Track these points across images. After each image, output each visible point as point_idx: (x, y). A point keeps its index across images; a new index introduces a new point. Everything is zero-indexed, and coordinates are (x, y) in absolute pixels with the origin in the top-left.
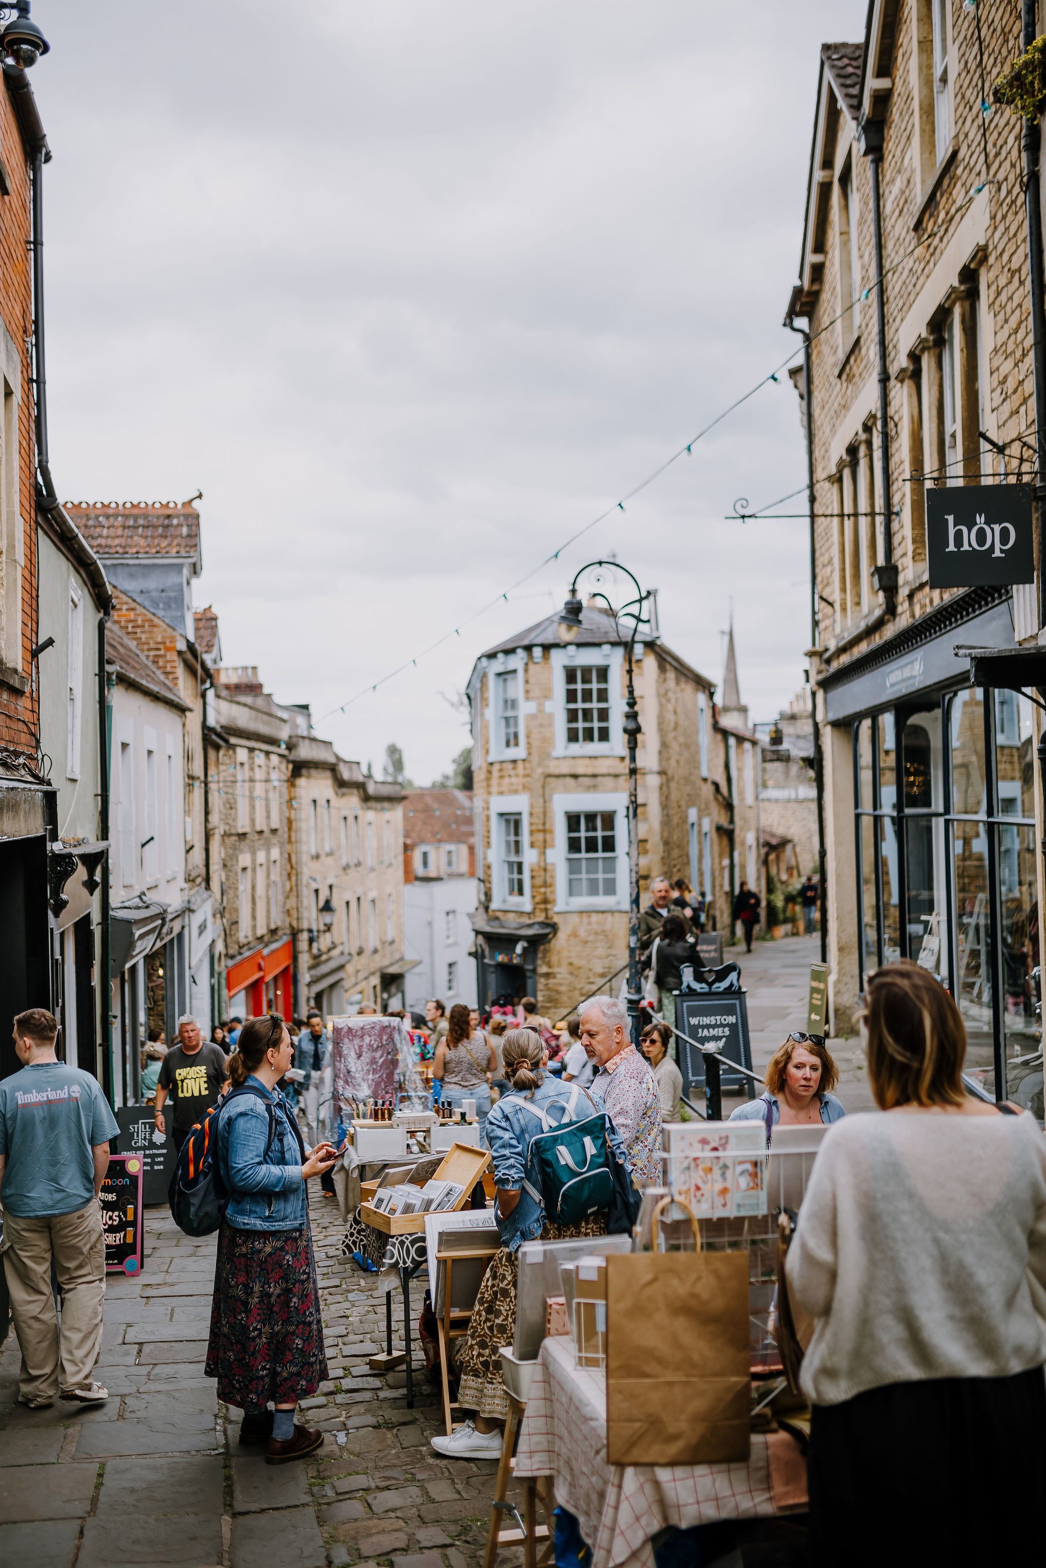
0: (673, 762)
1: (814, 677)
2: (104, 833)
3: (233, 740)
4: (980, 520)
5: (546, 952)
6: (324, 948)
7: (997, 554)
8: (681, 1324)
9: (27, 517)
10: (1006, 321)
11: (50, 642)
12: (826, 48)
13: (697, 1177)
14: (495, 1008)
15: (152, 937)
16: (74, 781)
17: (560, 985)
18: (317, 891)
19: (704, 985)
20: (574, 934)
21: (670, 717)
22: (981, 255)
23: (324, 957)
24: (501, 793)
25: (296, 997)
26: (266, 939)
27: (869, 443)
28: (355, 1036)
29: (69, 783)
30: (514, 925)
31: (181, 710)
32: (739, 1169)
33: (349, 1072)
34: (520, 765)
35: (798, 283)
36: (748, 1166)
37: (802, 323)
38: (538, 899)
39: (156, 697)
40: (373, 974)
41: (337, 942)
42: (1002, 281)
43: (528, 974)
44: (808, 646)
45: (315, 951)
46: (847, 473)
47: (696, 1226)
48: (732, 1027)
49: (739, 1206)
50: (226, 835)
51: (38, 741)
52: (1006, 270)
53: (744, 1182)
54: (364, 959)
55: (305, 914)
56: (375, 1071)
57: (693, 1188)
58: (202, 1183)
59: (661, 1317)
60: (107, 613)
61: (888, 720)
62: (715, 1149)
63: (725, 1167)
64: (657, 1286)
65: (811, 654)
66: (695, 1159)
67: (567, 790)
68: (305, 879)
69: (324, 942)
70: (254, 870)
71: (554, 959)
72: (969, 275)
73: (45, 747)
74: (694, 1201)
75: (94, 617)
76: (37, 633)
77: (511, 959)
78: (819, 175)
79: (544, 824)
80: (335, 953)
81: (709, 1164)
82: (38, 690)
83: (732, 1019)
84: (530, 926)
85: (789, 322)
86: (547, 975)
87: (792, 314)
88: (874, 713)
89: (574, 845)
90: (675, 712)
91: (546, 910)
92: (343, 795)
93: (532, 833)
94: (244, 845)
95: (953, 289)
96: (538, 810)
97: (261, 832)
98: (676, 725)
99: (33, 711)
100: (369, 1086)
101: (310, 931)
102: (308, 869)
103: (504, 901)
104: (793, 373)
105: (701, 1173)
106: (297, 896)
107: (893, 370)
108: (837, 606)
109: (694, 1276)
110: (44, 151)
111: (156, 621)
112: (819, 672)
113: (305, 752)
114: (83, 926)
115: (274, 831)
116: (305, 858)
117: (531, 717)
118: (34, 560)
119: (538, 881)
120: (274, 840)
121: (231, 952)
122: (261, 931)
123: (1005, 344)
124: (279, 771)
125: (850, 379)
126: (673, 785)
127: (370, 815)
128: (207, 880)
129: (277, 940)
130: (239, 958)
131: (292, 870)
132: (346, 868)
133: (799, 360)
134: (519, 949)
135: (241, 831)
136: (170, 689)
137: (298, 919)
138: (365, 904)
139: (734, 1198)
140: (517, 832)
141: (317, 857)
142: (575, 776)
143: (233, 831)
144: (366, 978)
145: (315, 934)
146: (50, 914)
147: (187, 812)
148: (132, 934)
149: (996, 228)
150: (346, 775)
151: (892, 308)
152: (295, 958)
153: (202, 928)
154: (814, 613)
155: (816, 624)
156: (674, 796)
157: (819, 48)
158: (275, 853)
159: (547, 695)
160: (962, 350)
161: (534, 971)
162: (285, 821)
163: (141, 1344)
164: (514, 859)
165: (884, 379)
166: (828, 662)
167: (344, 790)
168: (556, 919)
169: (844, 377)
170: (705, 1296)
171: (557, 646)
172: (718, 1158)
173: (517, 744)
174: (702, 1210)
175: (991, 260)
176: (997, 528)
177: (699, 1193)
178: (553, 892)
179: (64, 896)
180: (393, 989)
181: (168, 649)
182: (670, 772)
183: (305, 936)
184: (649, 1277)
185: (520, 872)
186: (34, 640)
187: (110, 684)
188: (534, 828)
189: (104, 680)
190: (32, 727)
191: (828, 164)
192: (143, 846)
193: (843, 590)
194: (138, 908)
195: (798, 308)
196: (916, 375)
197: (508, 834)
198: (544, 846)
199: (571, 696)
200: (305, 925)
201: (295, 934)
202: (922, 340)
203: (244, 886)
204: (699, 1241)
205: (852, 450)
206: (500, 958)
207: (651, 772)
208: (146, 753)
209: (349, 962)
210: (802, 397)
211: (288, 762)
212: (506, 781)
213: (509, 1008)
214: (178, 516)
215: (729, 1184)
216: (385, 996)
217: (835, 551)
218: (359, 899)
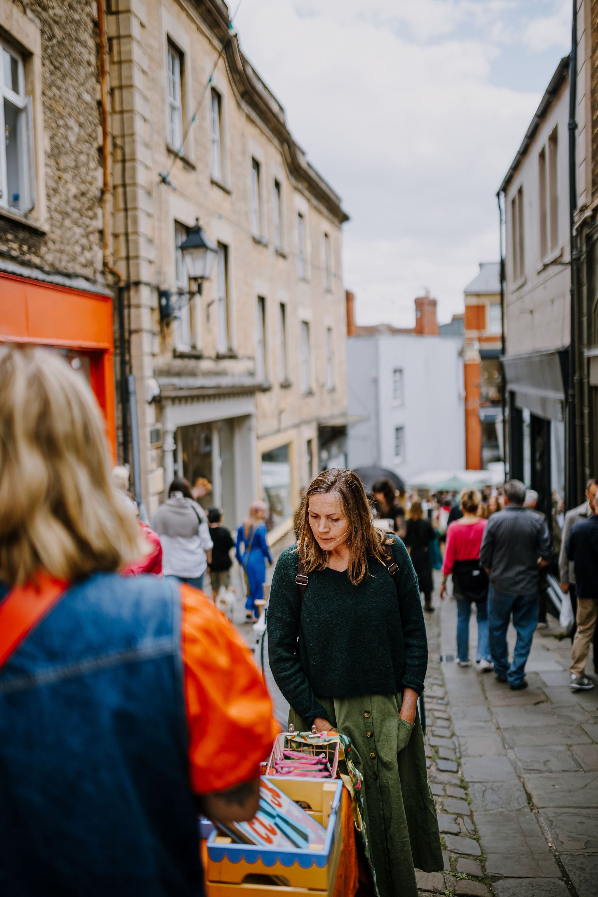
23: (206, 365)
40: (307, 422)
45: (176, 341)
106: (126, 210)
137: (128, 258)
144: (297, 426)
145: (174, 299)
167: (255, 114)
180: (334, 449)
209: (263, 389)
216: (325, 455)
218: (283, 306)
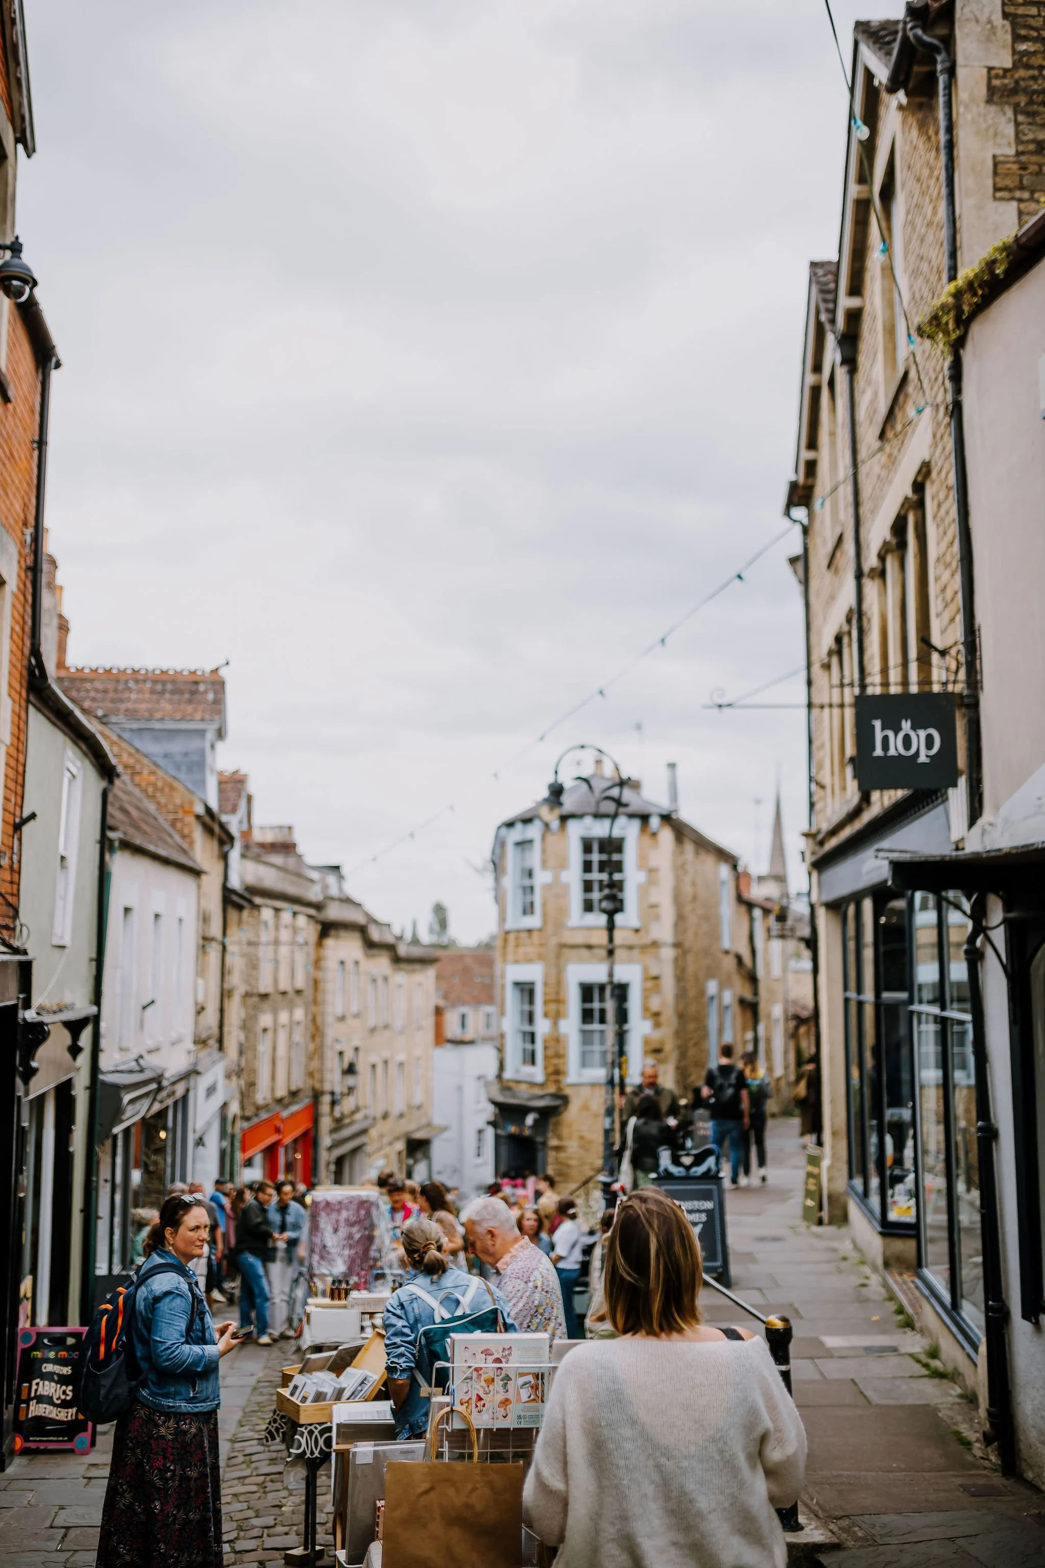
0: (690, 935)
1: (809, 859)
2: (97, 998)
3: (258, 900)
4: (906, 725)
5: (557, 1124)
6: (346, 1111)
7: (923, 759)
8: (455, 1534)
9: (17, 697)
10: (945, 533)
11: (33, 816)
12: (814, 265)
13: (478, 1387)
14: (506, 1181)
15: (146, 1103)
16: (62, 947)
17: (571, 1158)
18: (341, 1053)
19: (681, 1169)
20: (585, 1107)
21: (688, 890)
22: (925, 470)
23: (347, 1121)
24: (516, 962)
25: (315, 1161)
26: (286, 1101)
27: (849, 633)
28: (332, 1210)
29: (57, 950)
30: (525, 1096)
31: (196, 873)
32: (521, 1381)
33: (324, 1246)
34: (535, 935)
35: (793, 478)
36: (530, 1378)
37: (799, 513)
38: (551, 1070)
39: (166, 862)
40: (397, 1139)
41: (361, 1104)
42: (942, 496)
43: (539, 1147)
44: (805, 827)
45: (337, 1114)
46: (835, 660)
47: (474, 1435)
48: (709, 1213)
49: (519, 1417)
50: (247, 995)
51: (16, 911)
52: (944, 486)
53: (525, 1394)
54: (389, 1123)
55: (328, 1076)
56: (351, 1247)
57: (474, 1398)
58: (115, 1363)
59: (436, 1527)
60: (111, 782)
61: (868, 905)
62: (498, 1360)
63: (507, 1378)
64: (432, 1494)
65: (807, 835)
66: (477, 1370)
67: (581, 961)
68: (329, 1040)
69: (347, 1105)
70: (275, 1031)
71: (565, 1131)
72: (919, 487)
73: (24, 916)
74: (475, 1410)
75: (96, 784)
76: (21, 807)
77: (522, 1130)
78: (811, 379)
79: (558, 993)
80: (358, 1116)
81: (491, 1375)
82: (20, 862)
83: (709, 1205)
84: (542, 1097)
85: (787, 513)
86: (558, 1149)
87: (791, 503)
88: (857, 898)
89: (587, 1016)
90: (694, 884)
91: (557, 1082)
92: (373, 956)
93: (546, 1002)
94: (266, 1005)
95: (906, 499)
96: (552, 980)
97: (284, 993)
98: (694, 898)
99: (12, 882)
100: (345, 1262)
101: (332, 1093)
102: (332, 1031)
103: (517, 1071)
104: (793, 561)
105: (483, 1384)
106: (321, 1058)
107: (866, 568)
108: (829, 789)
109: (470, 1486)
110: (54, 360)
111: (176, 784)
112: (813, 853)
113: (334, 912)
114: (64, 1091)
115: (298, 992)
116: (330, 1019)
117: (547, 887)
118: (22, 737)
119: (551, 1052)
120: (298, 1000)
121: (248, 1113)
122: (281, 1092)
123: (944, 554)
124: (308, 930)
125: (836, 571)
126: (690, 958)
127: (400, 978)
128: (220, 1041)
129: (297, 1103)
130: (255, 1120)
131: (316, 1031)
132: (373, 1030)
133: (798, 550)
134: (530, 1120)
135: (263, 990)
136: (184, 852)
137: (320, 1081)
138: (392, 1067)
139: (515, 1409)
140: (531, 1001)
141: (342, 1019)
142: (589, 947)
143: (255, 991)
144: (391, 1144)
145: (338, 1096)
146: (19, 1082)
147: (201, 971)
148: (121, 1100)
149: (936, 446)
150: (375, 935)
151: (864, 510)
152: (316, 1120)
153: (211, 1090)
154: (811, 795)
155: (812, 805)
156: (691, 969)
157: (807, 265)
158: (299, 1014)
159: (563, 864)
160: (915, 556)
161: (544, 1144)
162: (312, 983)
163: (68, 1528)
164: (527, 1028)
165: (859, 575)
166: (821, 843)
167: (375, 952)
168: (568, 1091)
169: (833, 568)
170: (479, 1507)
171: (573, 816)
172: (501, 1368)
173: (532, 912)
174: (482, 1420)
175: (934, 474)
176: (922, 734)
177: (480, 1404)
178: (564, 1064)
179: (34, 1064)
180: (419, 1155)
181: (186, 812)
182: (687, 944)
183: (326, 1099)
184: (425, 1486)
185: (533, 1041)
186: (18, 813)
187: (112, 850)
188: (548, 998)
189: (105, 845)
190: (9, 898)
191: (817, 368)
192: (144, 1008)
193: (832, 773)
194: (131, 1072)
195: (796, 500)
196: (882, 574)
197: (522, 1003)
198: (556, 1016)
199: (587, 867)
200: (327, 1087)
201: (317, 1095)
202: (885, 544)
203: (264, 1048)
204: (476, 1451)
205: (838, 639)
206: (512, 1129)
207: (665, 944)
208: (152, 917)
209: (373, 1126)
210: (800, 582)
211: (317, 922)
212: (522, 950)
213: (519, 1181)
214: (204, 682)
215: (511, 1395)
216: (411, 1162)
217: (826, 736)
218: (386, 1062)
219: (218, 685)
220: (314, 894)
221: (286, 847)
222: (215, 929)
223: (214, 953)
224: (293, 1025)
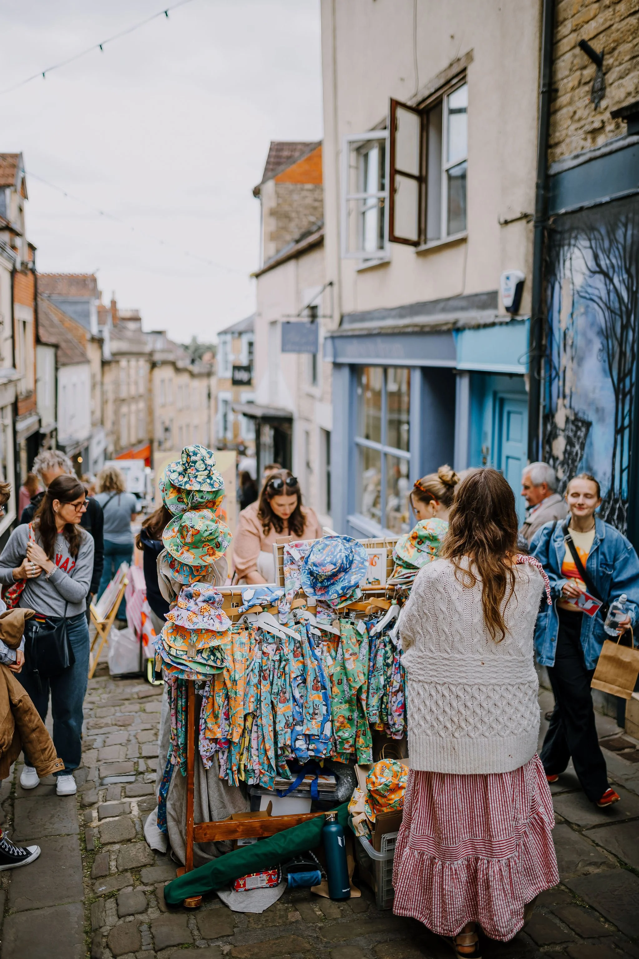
2: (56, 418)
3: (118, 358)
4: (241, 372)
6: (167, 448)
18: (163, 422)
26: (136, 445)
31: (89, 361)
39: (78, 363)
41: (175, 444)
50: (115, 401)
55: (157, 432)
60: (57, 348)
68: (157, 416)
69: (168, 445)
70: (129, 414)
92: (179, 375)
94: (125, 404)
97: (133, 397)
99: (35, 397)
101: (159, 440)
102: (158, 412)
111: (79, 325)
113: (158, 357)
115: (141, 396)
116: (157, 407)
120: (141, 399)
121: (118, 450)
122: (133, 440)
124: (145, 367)
127: (195, 384)
128: (103, 422)
129: (141, 446)
130: (121, 454)
131: (150, 411)
132: (180, 411)
135: (123, 397)
136: (83, 355)
138: (192, 428)
140: (226, 408)
141: (163, 406)
143: (119, 398)
147: (93, 396)
150: (180, 365)
152: (151, 452)
153: (99, 443)
158: (141, 406)
159: (240, 353)
162: (147, 391)
171: (244, 333)
181: (83, 338)
183: (156, 442)
187: (59, 368)
189: (57, 366)
190: (35, 401)
194: (69, 440)
200: (156, 437)
201: (151, 442)
203: (123, 422)
208: (73, 385)
211: (149, 362)
212: (225, 386)
214: (89, 279)
219: (94, 280)
220: (147, 349)
221: (136, 319)
222: (98, 377)
223: (98, 388)
224: (138, 411)
